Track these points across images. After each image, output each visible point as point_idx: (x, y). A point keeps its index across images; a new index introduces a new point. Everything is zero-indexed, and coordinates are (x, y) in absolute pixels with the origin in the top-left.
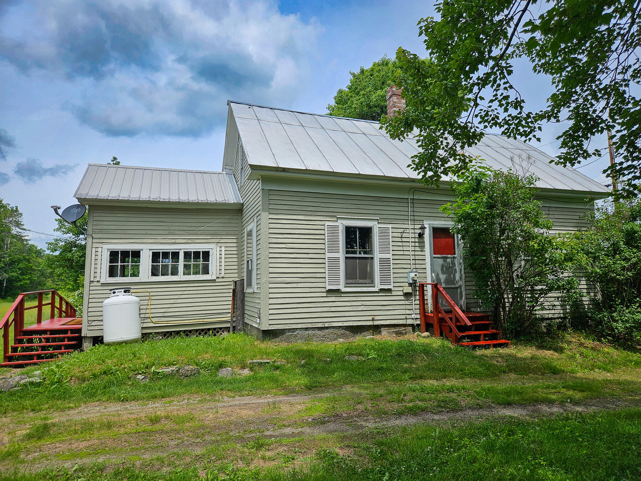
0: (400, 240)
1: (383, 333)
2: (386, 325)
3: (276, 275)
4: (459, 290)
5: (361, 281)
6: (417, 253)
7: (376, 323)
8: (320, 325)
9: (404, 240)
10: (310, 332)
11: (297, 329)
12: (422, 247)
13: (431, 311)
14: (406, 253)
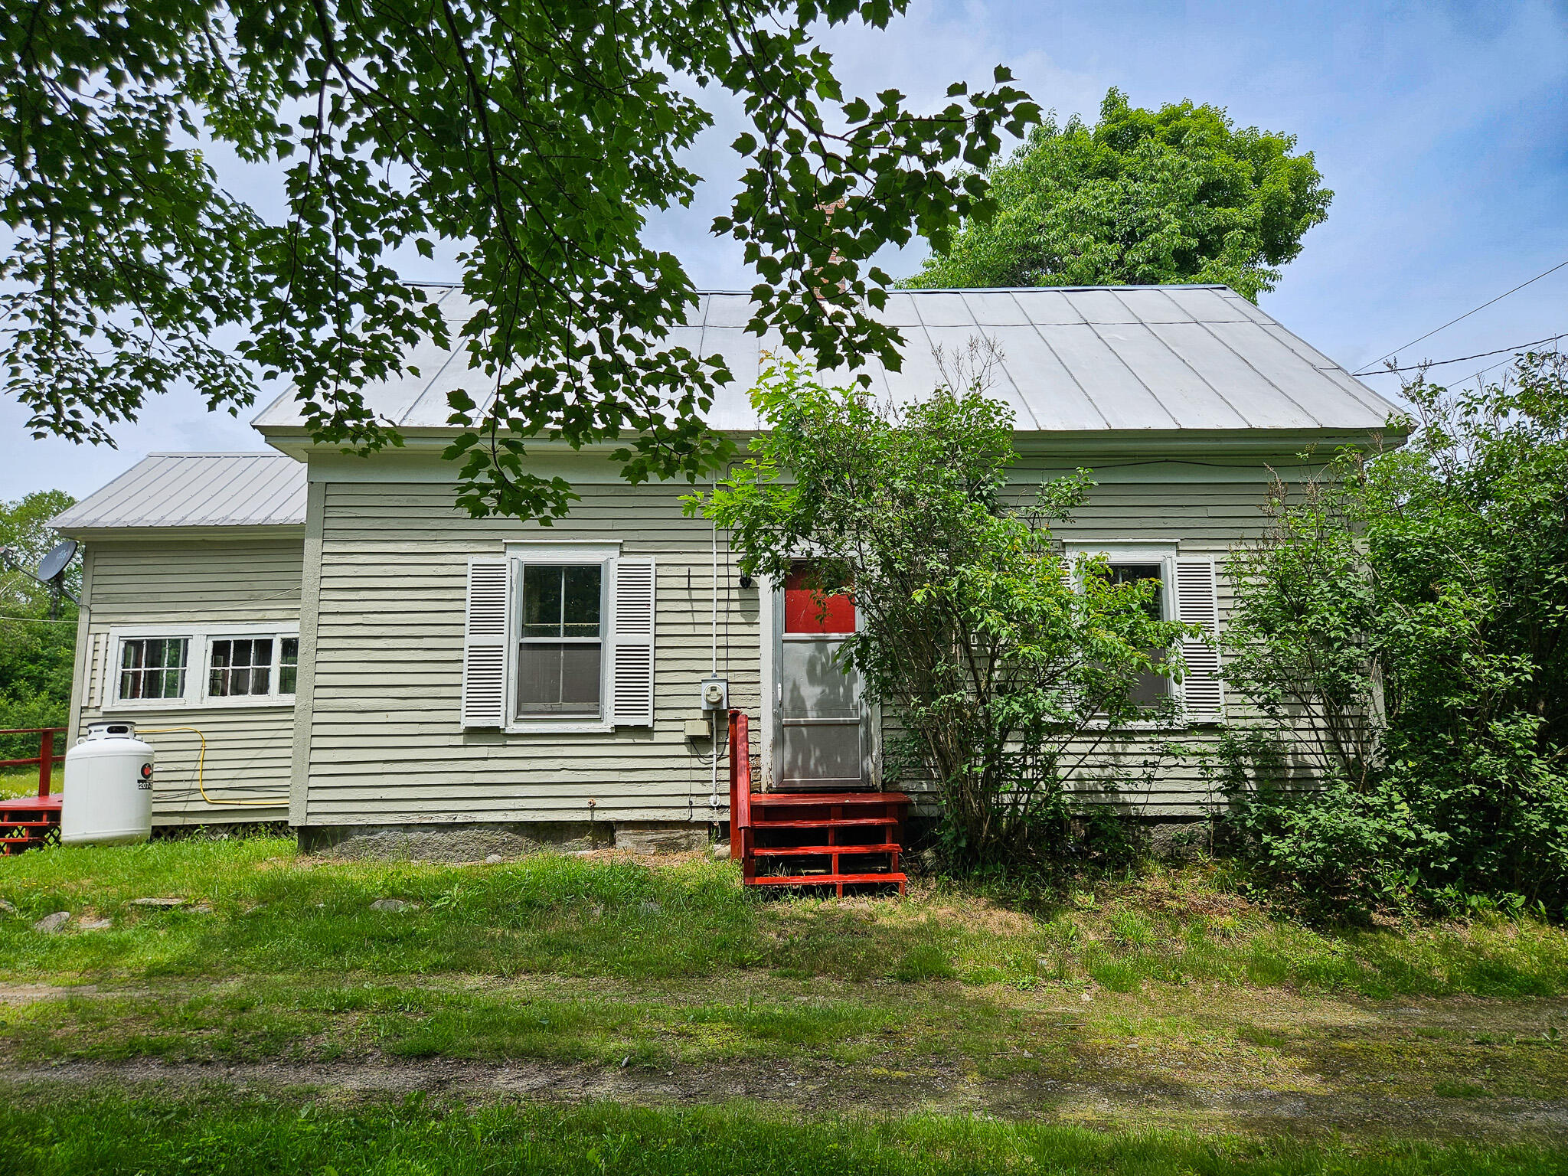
0: (685, 595)
1: (619, 845)
2: (630, 822)
3: (332, 692)
4: (862, 730)
5: (567, 706)
6: (732, 630)
7: (600, 816)
8: (443, 819)
9: (696, 595)
10: (413, 836)
11: (382, 826)
12: (750, 612)
13: (769, 786)
14: (700, 630)
